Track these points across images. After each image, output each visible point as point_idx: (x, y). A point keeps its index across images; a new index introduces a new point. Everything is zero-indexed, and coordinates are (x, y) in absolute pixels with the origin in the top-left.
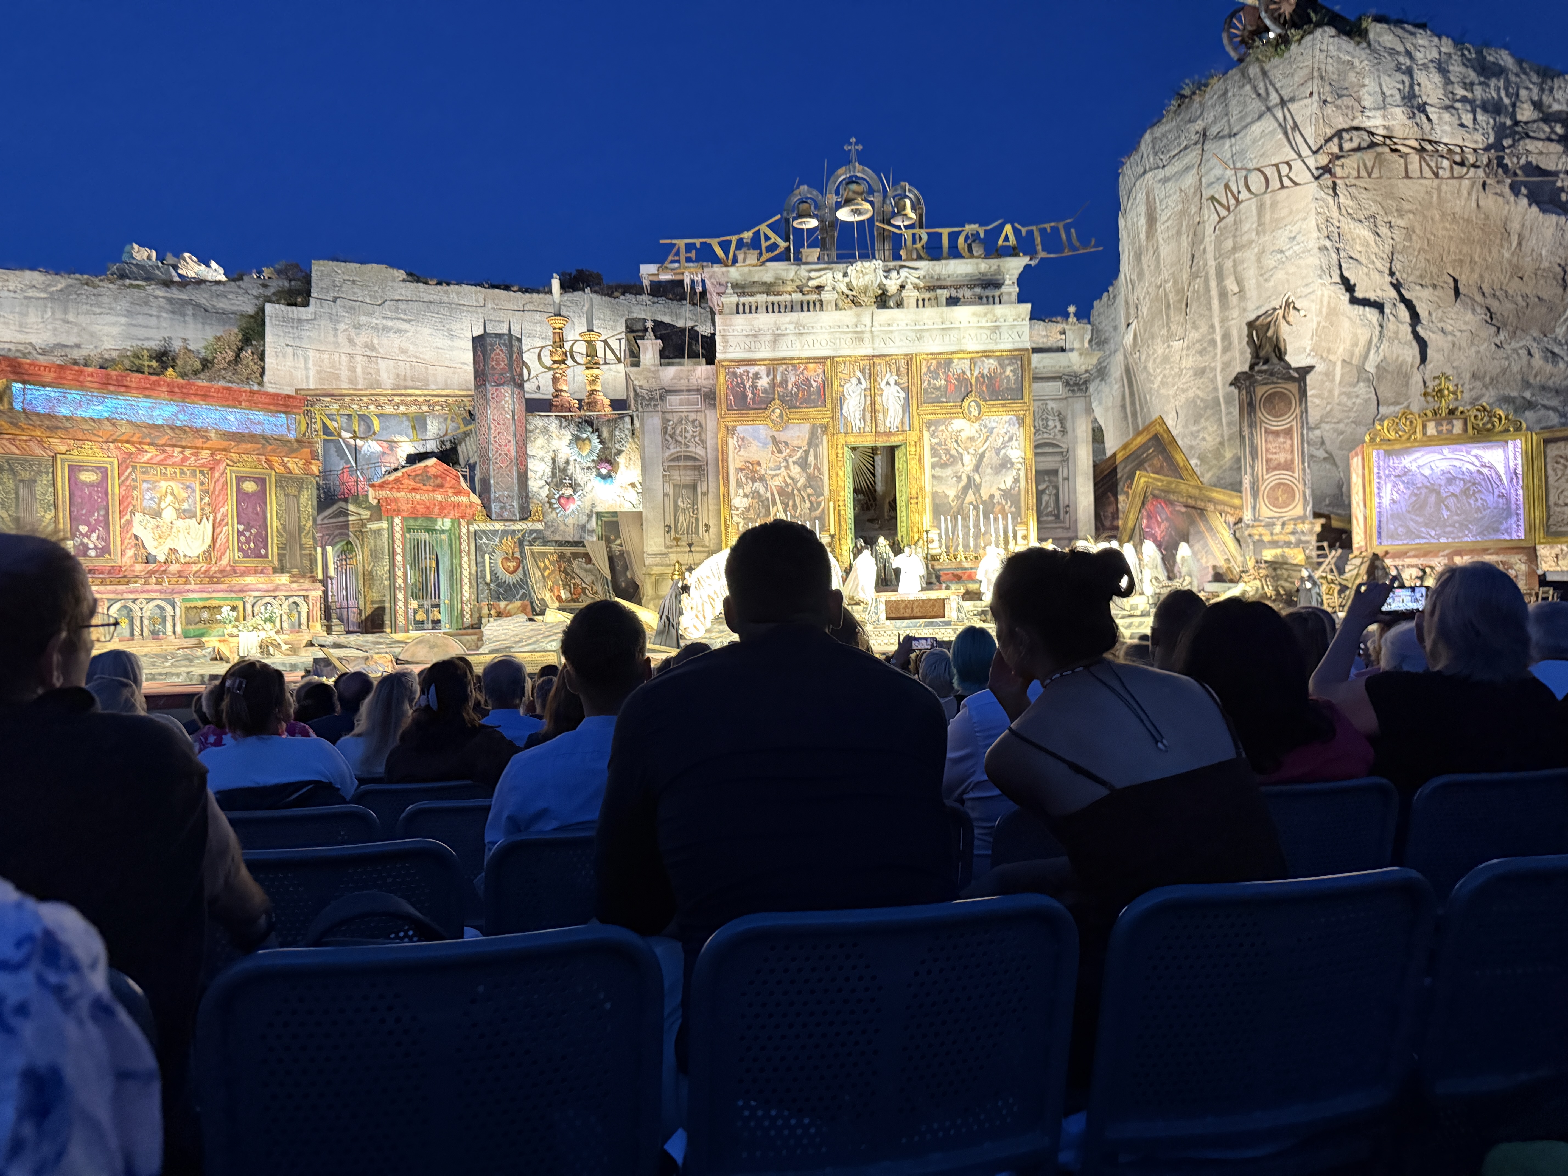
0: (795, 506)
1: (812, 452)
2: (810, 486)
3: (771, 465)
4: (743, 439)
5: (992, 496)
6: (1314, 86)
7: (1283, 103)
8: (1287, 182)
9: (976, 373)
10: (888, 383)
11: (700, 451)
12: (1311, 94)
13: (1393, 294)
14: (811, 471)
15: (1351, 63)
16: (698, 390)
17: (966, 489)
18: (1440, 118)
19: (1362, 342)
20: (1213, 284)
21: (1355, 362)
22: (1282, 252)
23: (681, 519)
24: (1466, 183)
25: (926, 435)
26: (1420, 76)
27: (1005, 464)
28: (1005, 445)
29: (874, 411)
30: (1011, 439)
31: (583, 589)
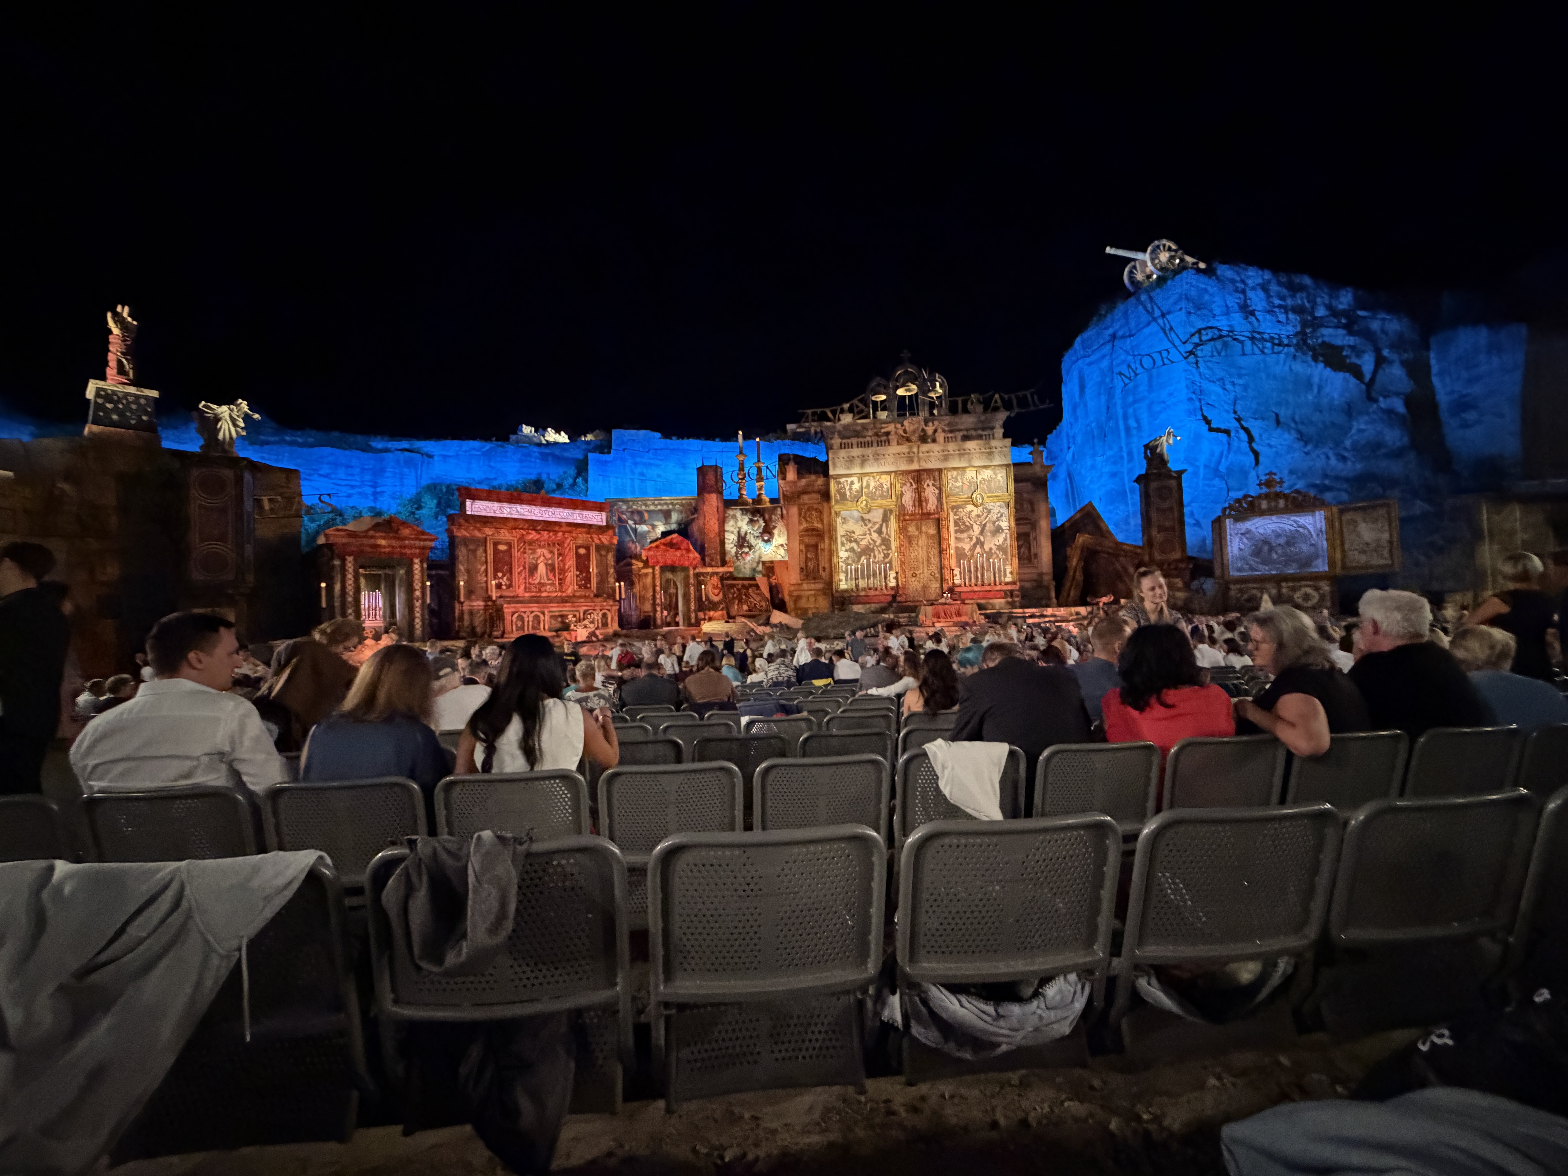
0: (875, 557)
1: (884, 525)
2: (884, 545)
3: (861, 533)
4: (844, 519)
5: (991, 549)
6: (1183, 304)
7: (1163, 315)
8: (1166, 361)
9: (980, 478)
10: (928, 485)
11: (819, 526)
12: (1181, 309)
13: (1237, 424)
14: (884, 535)
15: (1205, 290)
16: (819, 492)
17: (975, 546)
18: (1265, 319)
19: (1217, 454)
20: (1121, 423)
21: (1212, 465)
22: (1164, 402)
23: (810, 564)
24: (1282, 356)
25: (951, 514)
26: (1250, 294)
27: (998, 530)
28: (998, 519)
29: (920, 501)
30: (1001, 516)
31: (755, 605)
